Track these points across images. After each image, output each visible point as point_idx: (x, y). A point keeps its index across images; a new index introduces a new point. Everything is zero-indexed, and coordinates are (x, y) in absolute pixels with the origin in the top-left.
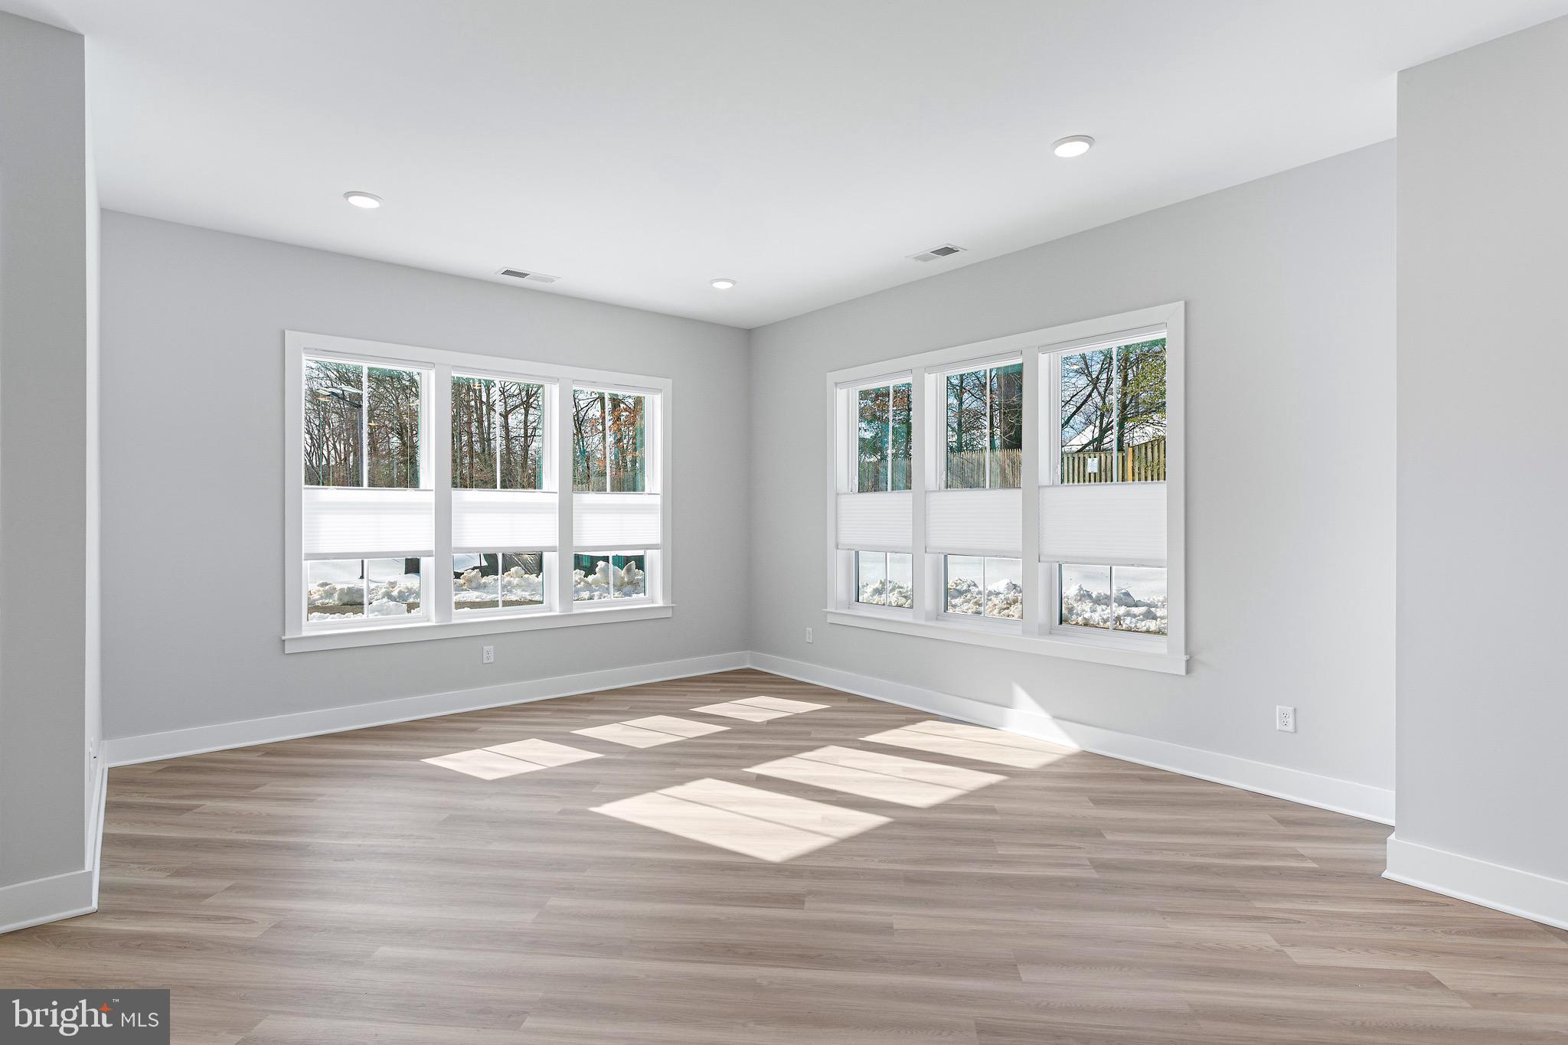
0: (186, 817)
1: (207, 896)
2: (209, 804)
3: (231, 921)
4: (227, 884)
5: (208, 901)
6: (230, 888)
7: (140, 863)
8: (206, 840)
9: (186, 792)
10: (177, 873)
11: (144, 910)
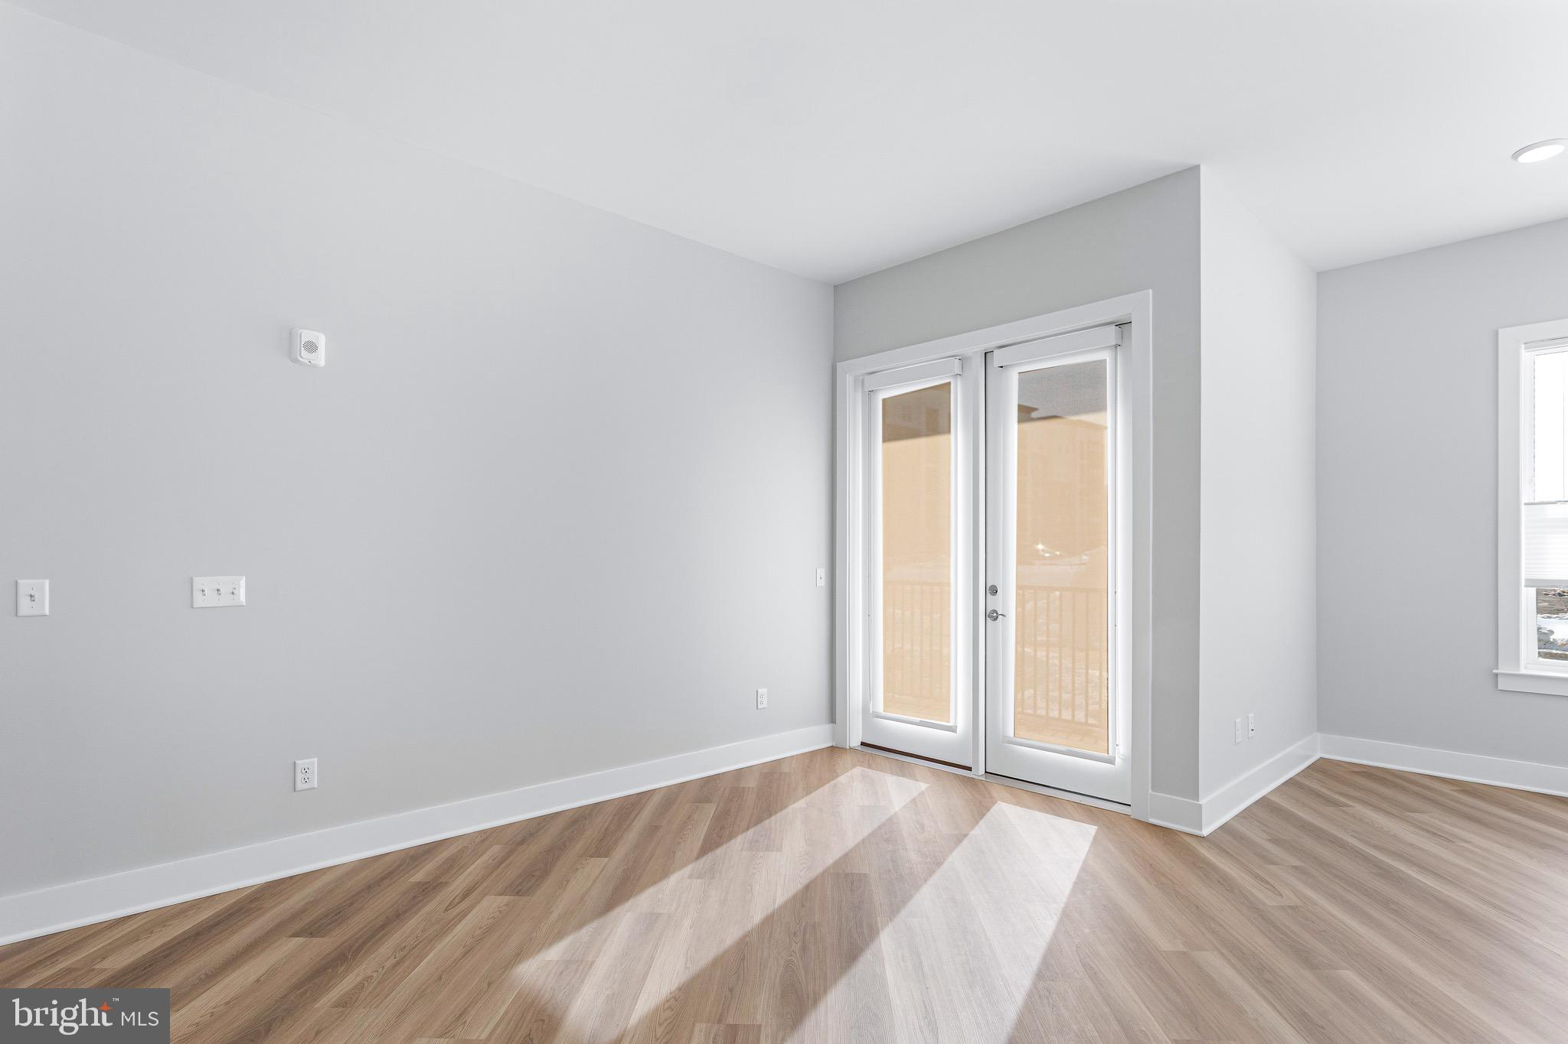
0: (1329, 810)
1: (1274, 863)
2: (1359, 808)
3: (1268, 887)
4: (1298, 863)
5: (1272, 867)
6: (1296, 868)
7: (1262, 824)
8: (1321, 830)
9: (1352, 792)
10: (1276, 841)
11: (1229, 850)
